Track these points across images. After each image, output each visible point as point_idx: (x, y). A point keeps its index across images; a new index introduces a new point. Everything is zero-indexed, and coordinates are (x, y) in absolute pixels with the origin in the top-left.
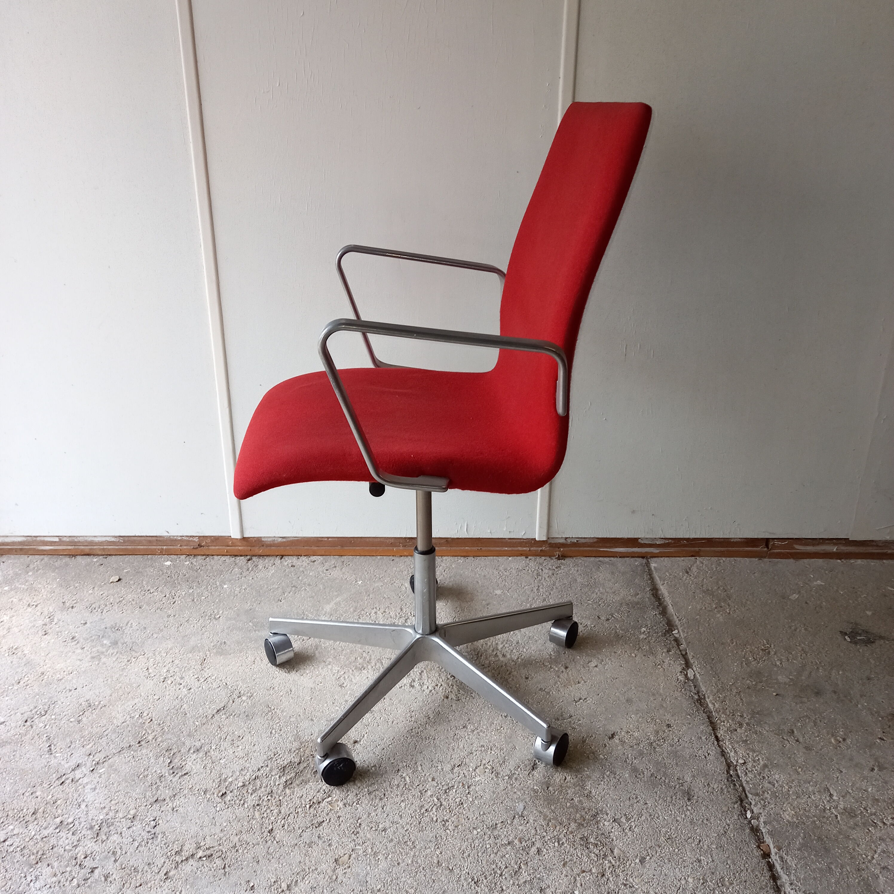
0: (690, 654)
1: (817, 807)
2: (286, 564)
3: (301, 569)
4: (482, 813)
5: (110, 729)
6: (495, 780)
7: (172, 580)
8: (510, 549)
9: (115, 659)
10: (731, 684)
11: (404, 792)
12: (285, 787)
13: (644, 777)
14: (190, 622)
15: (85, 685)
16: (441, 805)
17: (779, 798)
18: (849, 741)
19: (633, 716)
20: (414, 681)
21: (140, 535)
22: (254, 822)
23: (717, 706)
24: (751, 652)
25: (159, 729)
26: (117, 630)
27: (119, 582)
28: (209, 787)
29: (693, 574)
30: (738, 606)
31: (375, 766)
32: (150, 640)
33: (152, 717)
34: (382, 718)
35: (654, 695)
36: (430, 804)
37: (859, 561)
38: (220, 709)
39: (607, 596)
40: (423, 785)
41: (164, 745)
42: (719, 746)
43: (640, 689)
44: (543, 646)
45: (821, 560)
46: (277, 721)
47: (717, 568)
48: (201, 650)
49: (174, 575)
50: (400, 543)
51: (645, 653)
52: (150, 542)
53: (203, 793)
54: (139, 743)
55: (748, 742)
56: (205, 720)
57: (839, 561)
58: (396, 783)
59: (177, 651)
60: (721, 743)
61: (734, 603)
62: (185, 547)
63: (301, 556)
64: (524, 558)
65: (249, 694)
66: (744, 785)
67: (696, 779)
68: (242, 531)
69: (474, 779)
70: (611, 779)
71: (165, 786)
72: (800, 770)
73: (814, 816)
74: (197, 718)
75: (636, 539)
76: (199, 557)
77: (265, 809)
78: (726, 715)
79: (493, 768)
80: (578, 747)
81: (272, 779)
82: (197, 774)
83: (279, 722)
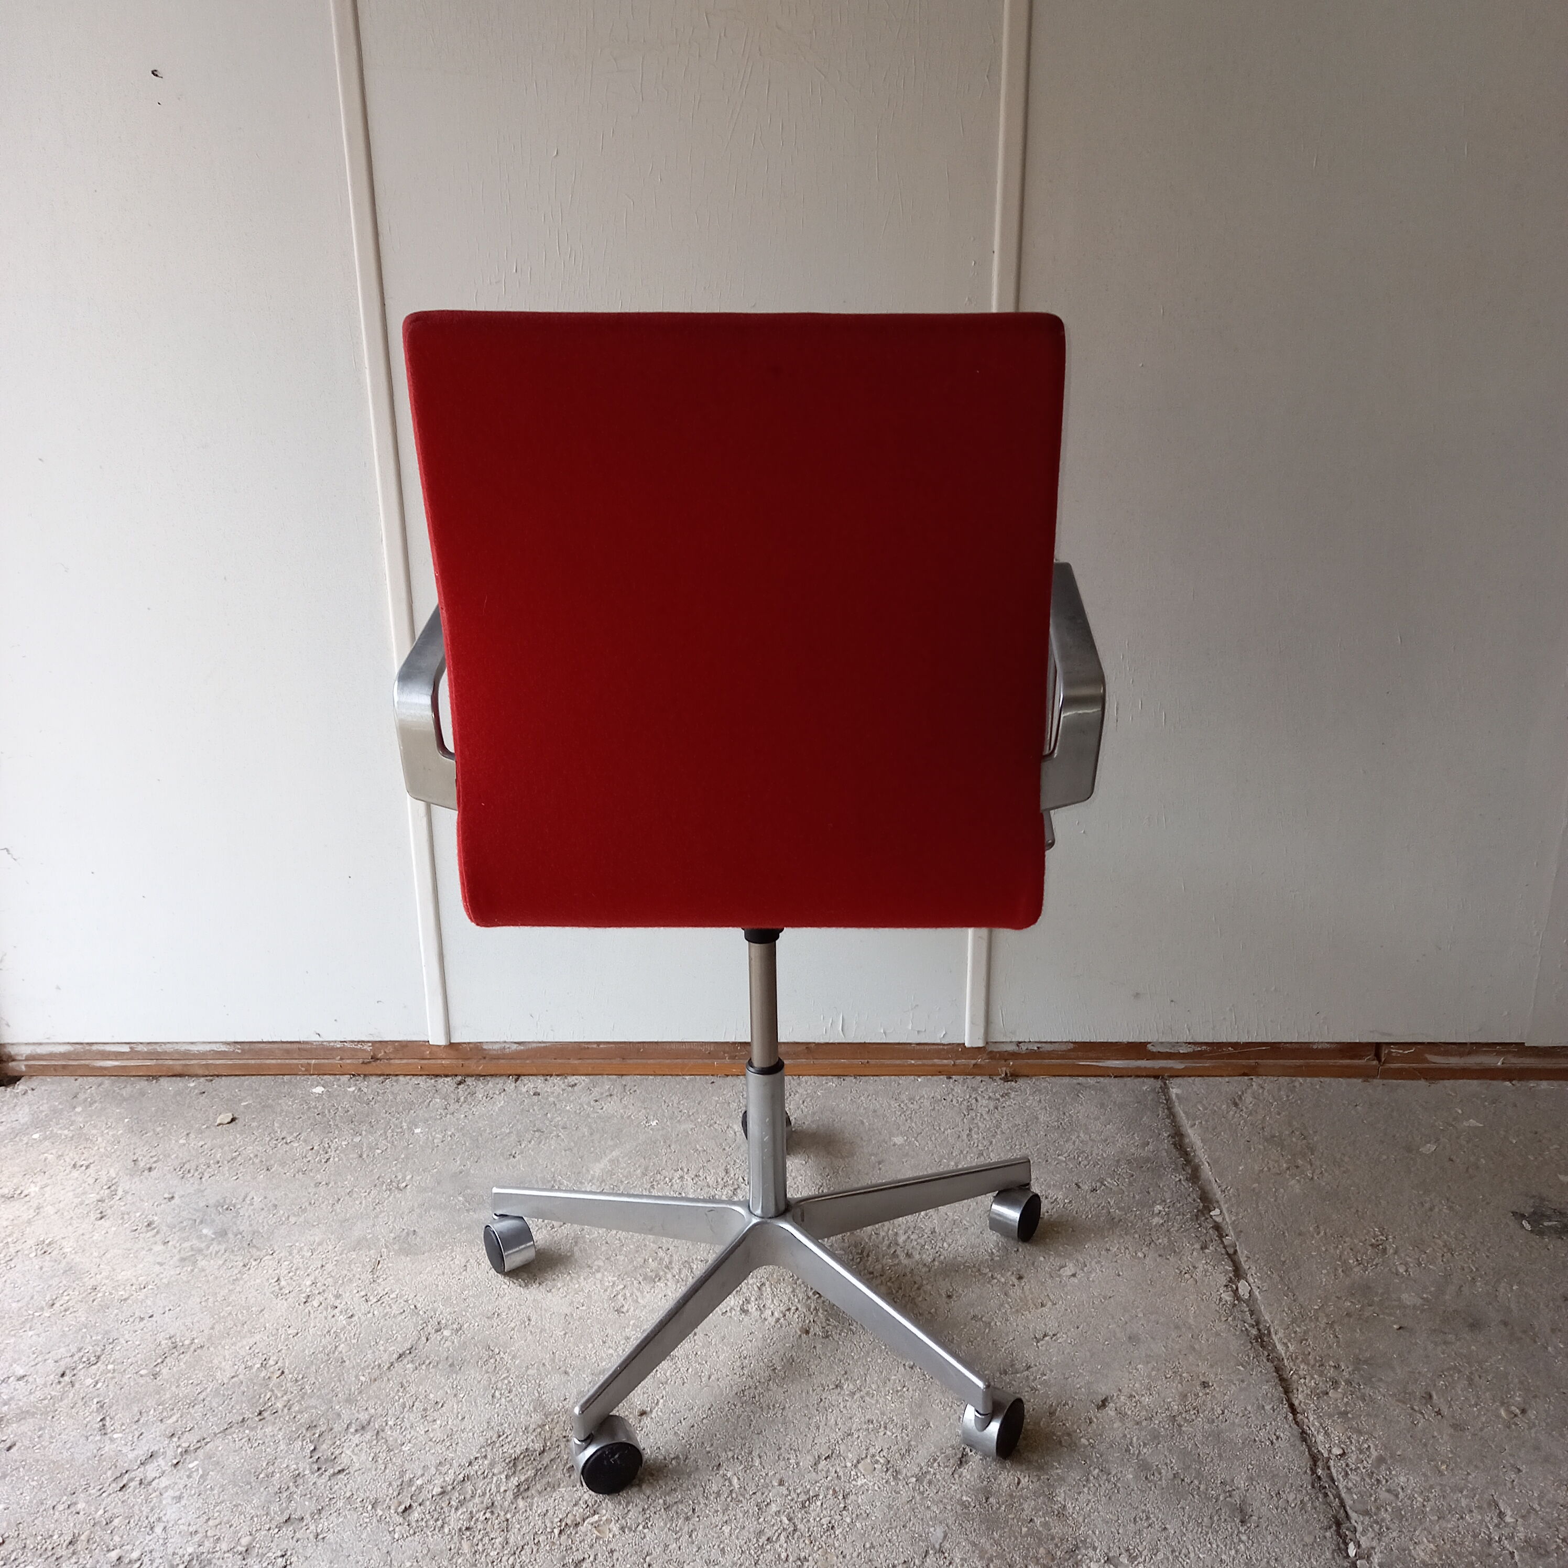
0: (1242, 1253)
1: (1475, 1536)
2: (524, 1090)
3: (551, 1099)
4: (868, 1545)
5: (209, 1390)
6: (893, 1483)
7: (325, 1119)
8: (920, 1062)
9: (221, 1262)
10: (1316, 1307)
11: (728, 1505)
12: (516, 1496)
13: (1161, 1479)
14: (355, 1195)
15: (167, 1309)
16: (795, 1530)
17: (1407, 1520)
18: (1532, 1414)
19: (1139, 1366)
20: (749, 1303)
21: (270, 1040)
22: (460, 1561)
23: (1291, 1348)
24: (1351, 1249)
25: (295, 1390)
26: (227, 1209)
27: (231, 1124)
28: (380, 1495)
29: (1247, 1108)
30: (1328, 1165)
31: (677, 1457)
32: (284, 1227)
33: (284, 1367)
34: (690, 1370)
35: (1177, 1327)
36: (775, 1528)
37: (1544, 1085)
38: (404, 1353)
39: (1092, 1147)
40: (763, 1494)
41: (304, 1418)
42: (1297, 1423)
43: (1153, 1317)
44: (978, 1237)
45: (1475, 1082)
46: (504, 1375)
47: (1288, 1096)
48: (372, 1246)
49: (329, 1112)
50: (724, 1053)
51: (1162, 1252)
52: (288, 1051)
53: (370, 1507)
54: (260, 1414)
55: (1350, 1415)
56: (376, 1372)
57: (1508, 1083)
58: (715, 1488)
59: (330, 1247)
60: (1300, 1417)
61: (1320, 1159)
62: (348, 1061)
63: (551, 1075)
64: (944, 1078)
65: (455, 1326)
66: (1343, 1495)
67: (1254, 1483)
68: (448, 1033)
69: (854, 1482)
70: (1101, 1483)
71: (304, 1493)
72: (1444, 1467)
73: (1471, 1554)
74: (363, 1369)
75: (1144, 1044)
76: (374, 1079)
77: (480, 1537)
78: (1308, 1364)
79: (889, 1462)
80: (1042, 1423)
81: (494, 1482)
82: (361, 1472)
83: (507, 1377)
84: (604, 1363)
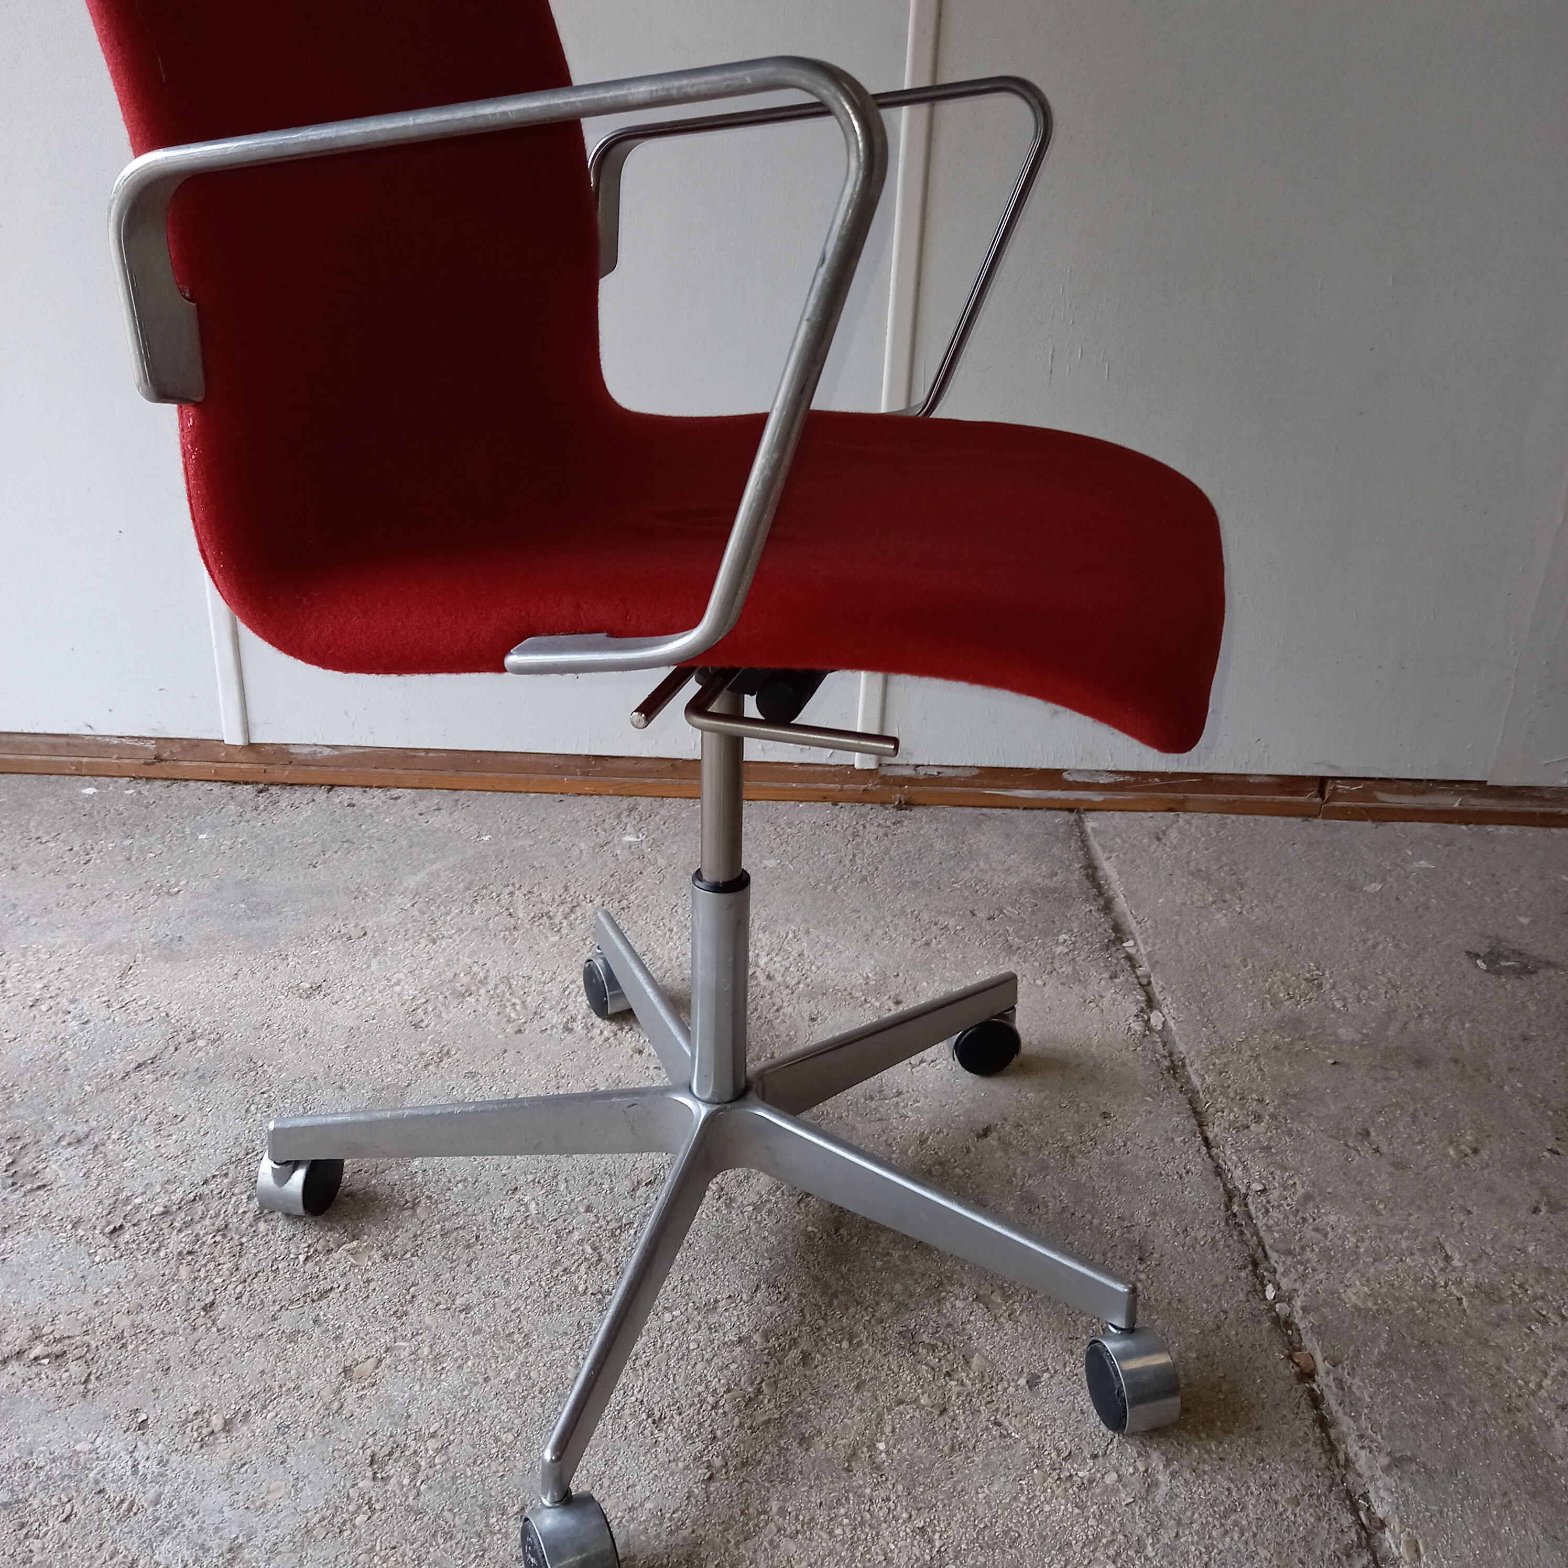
0: (1157, 983)
1: (1417, 1280)
2: (337, 800)
3: (368, 811)
4: (686, 1278)
7: (92, 820)
8: (802, 786)
10: (1239, 1040)
11: (521, 1232)
12: (257, 1219)
13: (1047, 1213)
14: (115, 898)
16: (600, 1260)
17: (1337, 1261)
18: (1484, 1154)
19: (1031, 1095)
20: (574, 1021)
21: (32, 731)
22: (173, 1288)
23: (1209, 1080)
24: (1283, 983)
25: (2, 1098)
28: (86, 1214)
29: (1171, 843)
30: (1260, 901)
32: (22, 927)
34: (494, 1089)
36: (576, 1257)
37: (1504, 829)
38: (144, 1063)
39: (992, 876)
40: (565, 1221)
41: (7, 1129)
42: (1210, 1156)
44: (853, 961)
45: (1427, 825)
46: (264, 1089)
47: (1218, 833)
48: (125, 951)
49: (99, 813)
50: (576, 767)
51: (1065, 980)
52: (54, 746)
53: (70, 1226)
55: (1273, 1150)
56: (106, 1083)
57: (1464, 827)
58: (507, 1214)
59: (74, 950)
60: (1214, 1151)
61: (1250, 894)
62: (127, 761)
63: (371, 787)
64: (829, 804)
65: (212, 1036)
66: (1262, 1233)
67: (1157, 1218)
68: (247, 729)
72: (1381, 1206)
73: (1412, 1299)
74: (91, 1078)
75: (1060, 772)
76: (158, 783)
77: (203, 1262)
78: (1227, 1097)
79: (722, 1189)
80: (910, 1151)
81: (232, 1202)
82: (66, 1188)
83: (269, 1091)
84: (389, 1079)
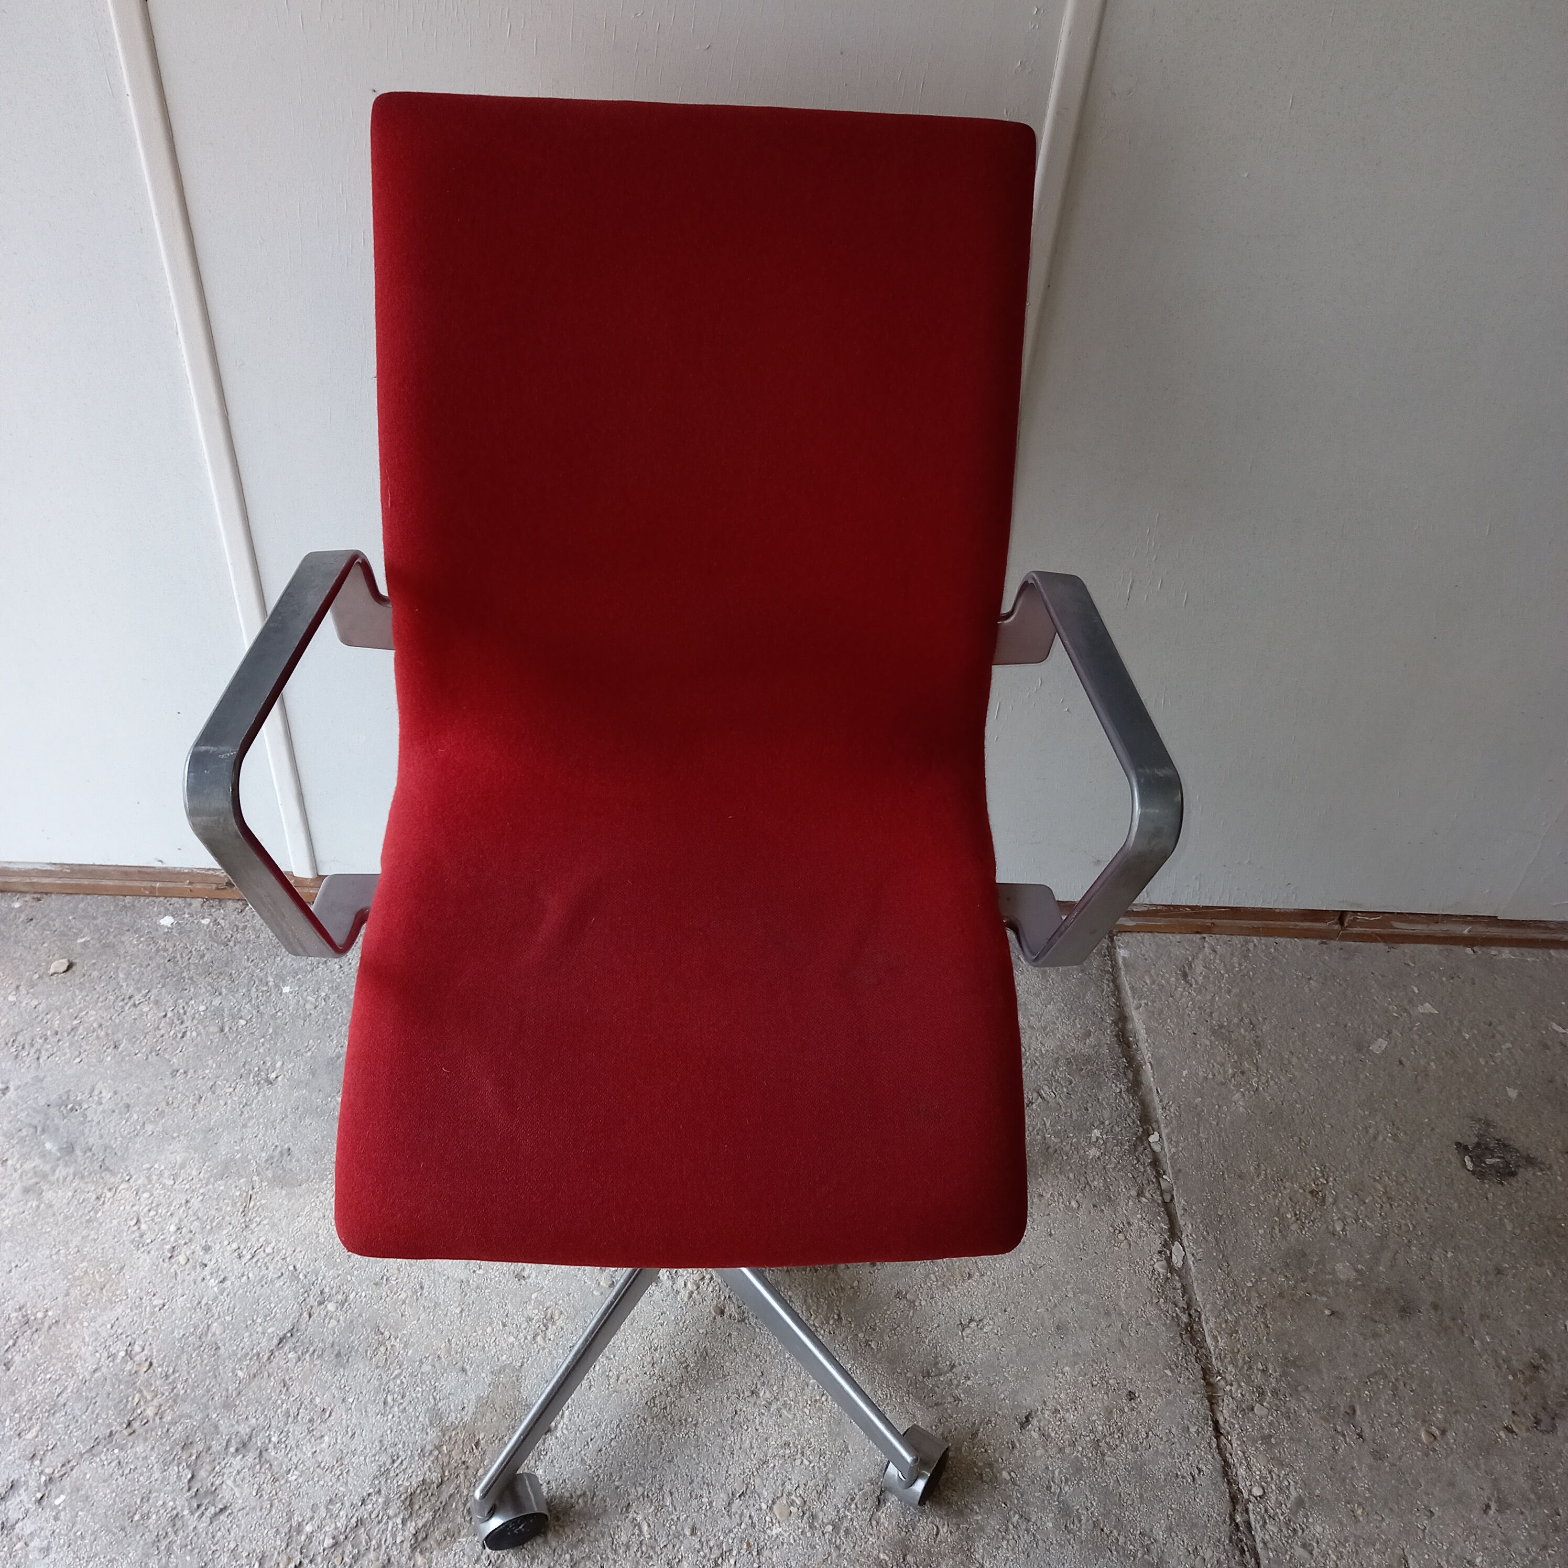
0: (1179, 1202)
5: (69, 1390)
6: (809, 1534)
7: (178, 968)
9: (70, 1194)
10: (1250, 1284)
11: (638, 1562)
12: (413, 1548)
13: (1080, 1530)
14: (218, 1091)
15: (13, 1265)
18: (1451, 1436)
19: (1067, 1369)
23: (1221, 1343)
24: (1291, 1199)
25: (166, 1389)
26: (72, 1109)
27: (70, 971)
28: (268, 1547)
29: (1196, 982)
30: (1275, 1070)
31: (584, 1494)
32: (139, 1139)
33: (151, 1356)
35: (1108, 1314)
37: (1506, 953)
38: (285, 1336)
39: (1030, 1038)
40: (674, 1546)
41: (178, 1432)
42: (1220, 1451)
43: (1083, 1298)
46: (396, 1372)
47: (1240, 965)
48: (242, 1172)
49: (182, 956)
51: (1096, 1200)
54: (129, 1424)
55: (1273, 1440)
56: (255, 1366)
57: (1468, 949)
58: (624, 1539)
59: (195, 1173)
60: (1223, 1440)
61: (1267, 1060)
62: (199, 886)
65: (340, 1297)
66: (1259, 1550)
67: (1173, 1534)
68: (315, 864)
69: (768, 1531)
70: (1021, 1534)
71: (184, 1543)
74: (241, 1359)
76: (231, 906)
78: (1236, 1367)
79: (805, 1502)
80: (963, 1449)
81: (390, 1528)
82: (245, 1511)
83: (400, 1374)
84: (504, 1357)
